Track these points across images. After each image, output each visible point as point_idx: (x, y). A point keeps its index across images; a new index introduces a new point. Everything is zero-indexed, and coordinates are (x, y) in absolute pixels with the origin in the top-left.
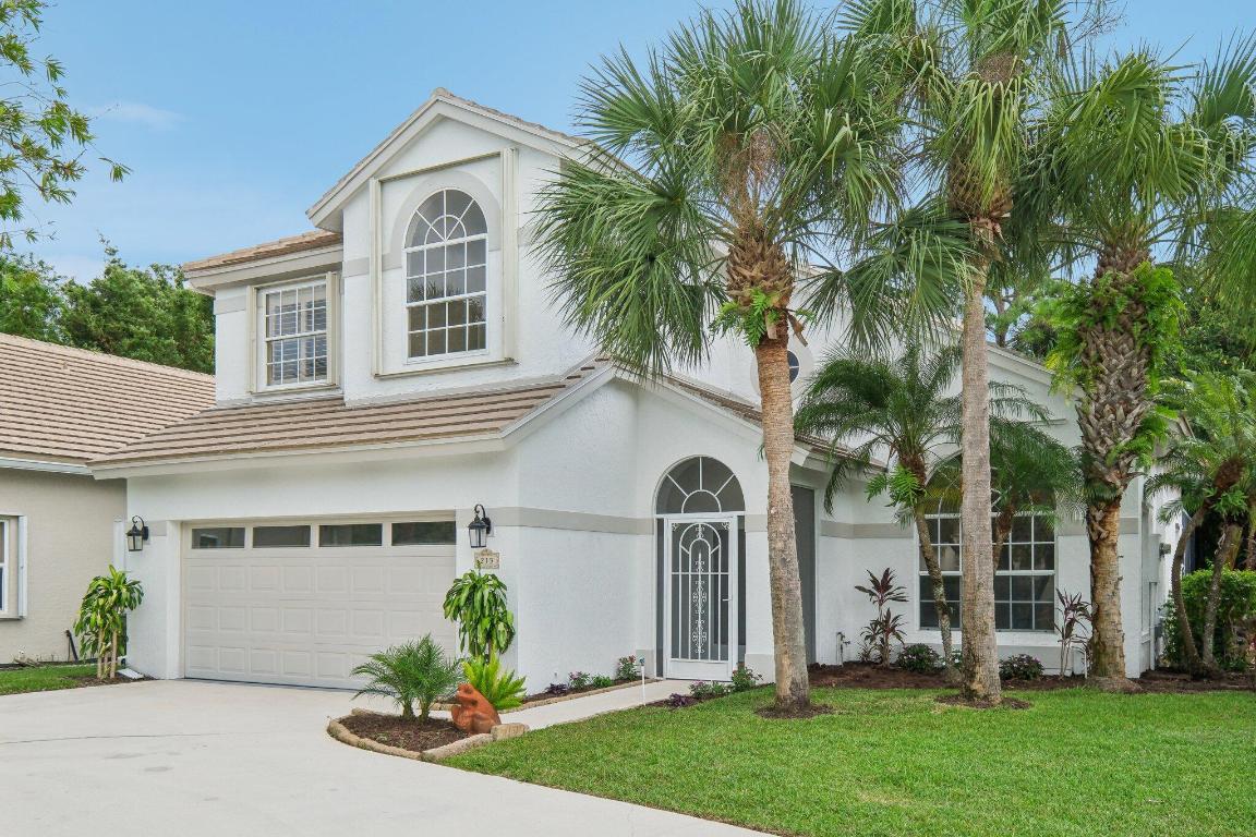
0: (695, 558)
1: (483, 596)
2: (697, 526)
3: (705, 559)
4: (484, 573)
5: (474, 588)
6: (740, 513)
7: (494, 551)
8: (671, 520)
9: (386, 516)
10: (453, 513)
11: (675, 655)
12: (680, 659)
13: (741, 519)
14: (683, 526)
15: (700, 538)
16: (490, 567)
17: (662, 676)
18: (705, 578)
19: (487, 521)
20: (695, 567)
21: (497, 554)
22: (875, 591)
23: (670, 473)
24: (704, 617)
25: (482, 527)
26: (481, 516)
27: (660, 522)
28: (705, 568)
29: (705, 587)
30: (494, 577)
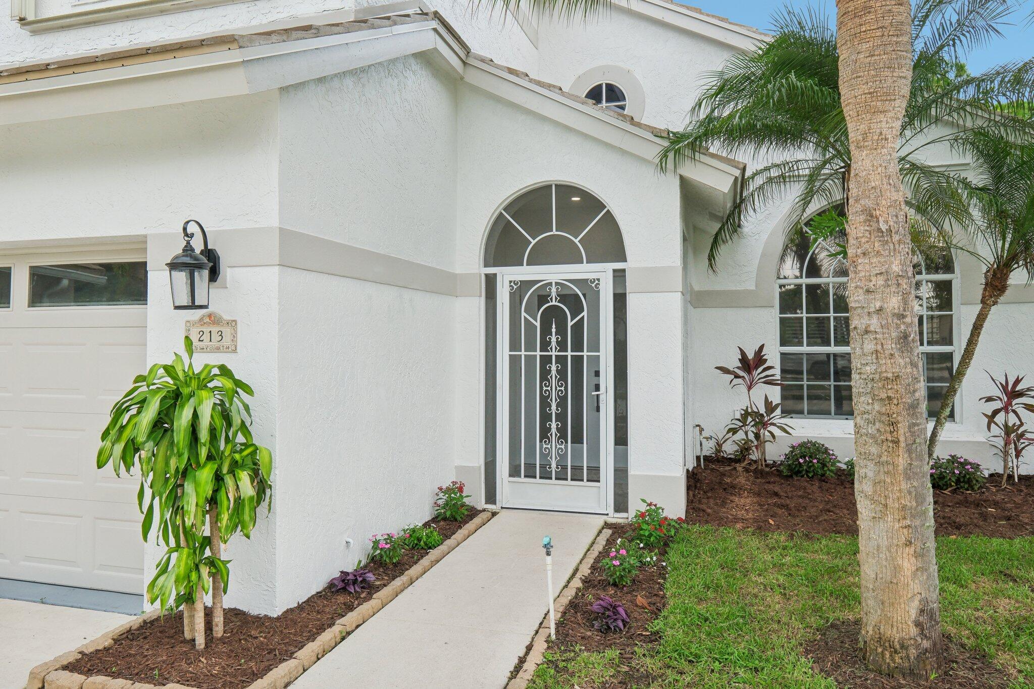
0: (546, 331)
1: (195, 415)
2: (550, 284)
3: (562, 331)
4: (199, 363)
5: (174, 399)
6: (619, 266)
7: (226, 317)
8: (507, 276)
9: (19, 250)
10: (141, 242)
11: (514, 472)
12: (522, 479)
13: (619, 276)
14: (525, 285)
15: (554, 303)
16: (218, 349)
17: (494, 502)
18: (561, 360)
19: (211, 255)
20: (545, 346)
21: (233, 324)
22: (741, 373)
23: (505, 209)
24: (561, 417)
25: (200, 267)
26: (198, 245)
27: (491, 281)
28: (562, 346)
29: (562, 373)
30: (225, 371)
